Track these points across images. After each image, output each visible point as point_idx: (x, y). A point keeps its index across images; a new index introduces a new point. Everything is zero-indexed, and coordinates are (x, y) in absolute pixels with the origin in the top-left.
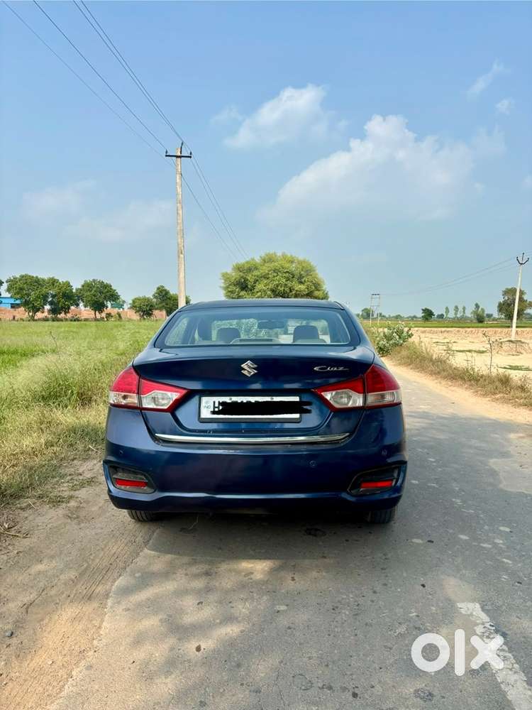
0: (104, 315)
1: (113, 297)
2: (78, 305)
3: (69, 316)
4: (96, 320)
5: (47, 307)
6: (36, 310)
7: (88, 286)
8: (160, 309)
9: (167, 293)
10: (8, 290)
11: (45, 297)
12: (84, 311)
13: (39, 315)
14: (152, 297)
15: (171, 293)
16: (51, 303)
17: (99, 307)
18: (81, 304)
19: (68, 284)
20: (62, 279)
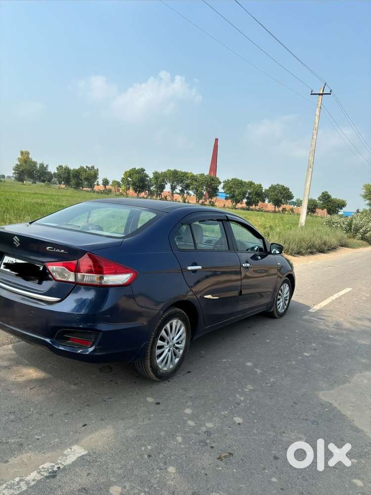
0: (281, 209)
1: (289, 196)
2: (264, 201)
3: (257, 208)
4: (275, 212)
5: (245, 201)
6: (237, 201)
7: (273, 188)
8: (322, 209)
9: (329, 197)
10: (223, 188)
11: (244, 194)
12: (269, 205)
13: (239, 205)
14: (317, 200)
15: (332, 197)
16: (248, 198)
17: (277, 203)
18: (267, 201)
19: (260, 186)
20: (257, 183)
